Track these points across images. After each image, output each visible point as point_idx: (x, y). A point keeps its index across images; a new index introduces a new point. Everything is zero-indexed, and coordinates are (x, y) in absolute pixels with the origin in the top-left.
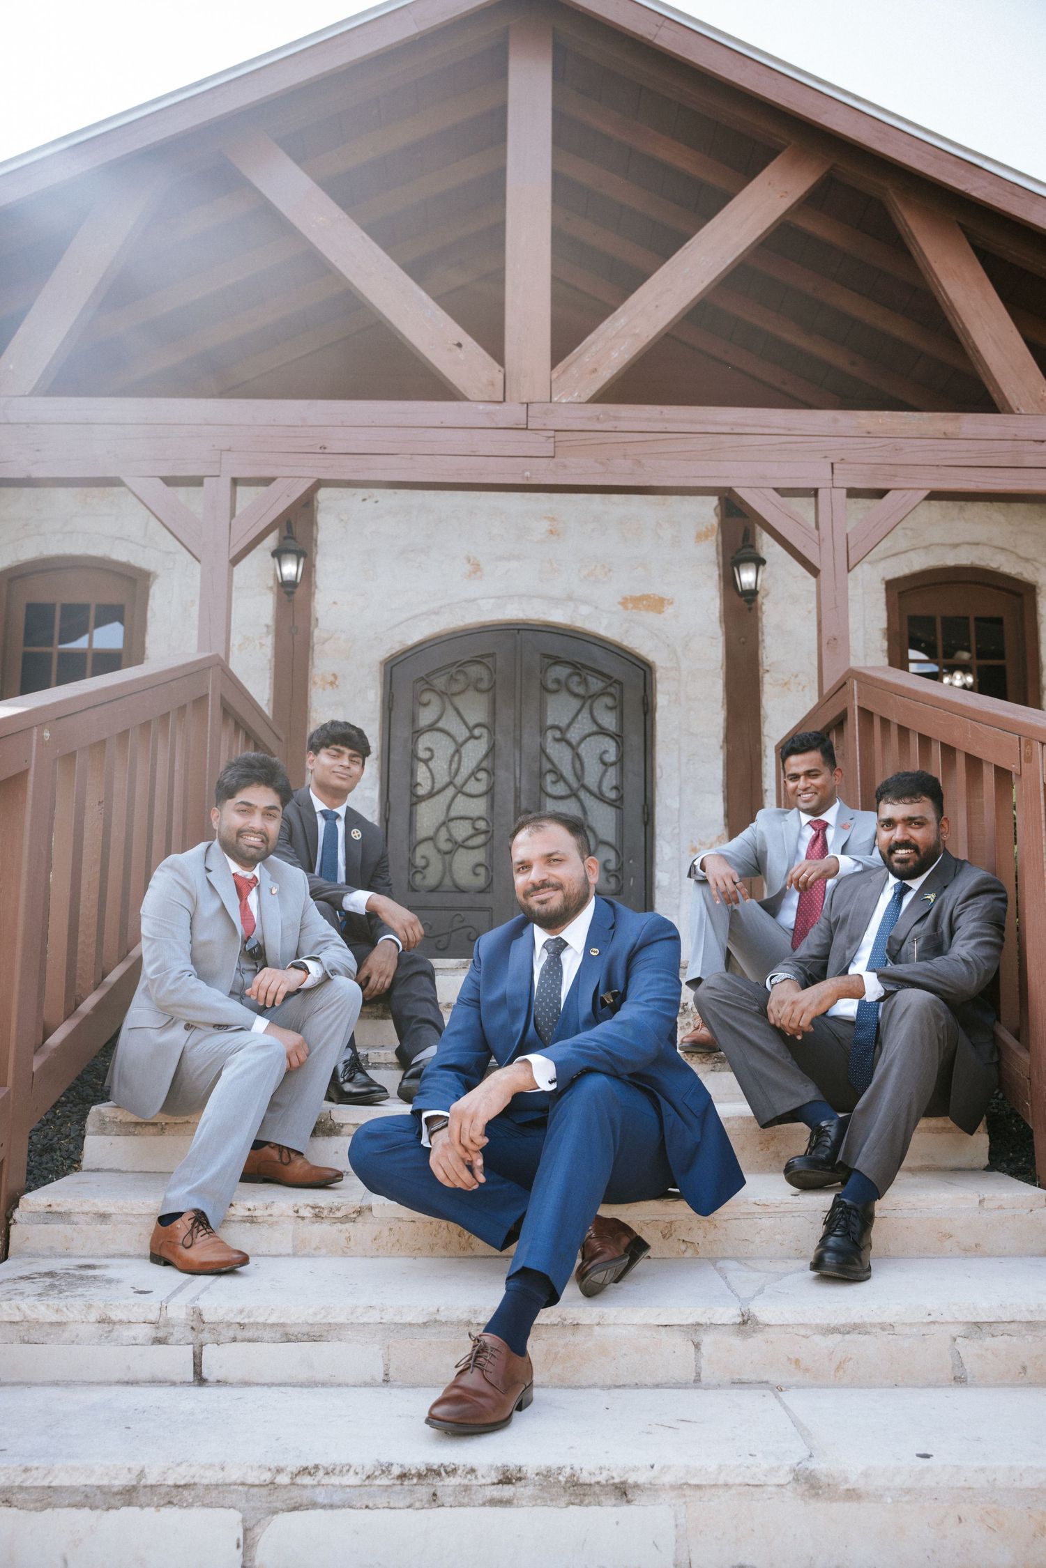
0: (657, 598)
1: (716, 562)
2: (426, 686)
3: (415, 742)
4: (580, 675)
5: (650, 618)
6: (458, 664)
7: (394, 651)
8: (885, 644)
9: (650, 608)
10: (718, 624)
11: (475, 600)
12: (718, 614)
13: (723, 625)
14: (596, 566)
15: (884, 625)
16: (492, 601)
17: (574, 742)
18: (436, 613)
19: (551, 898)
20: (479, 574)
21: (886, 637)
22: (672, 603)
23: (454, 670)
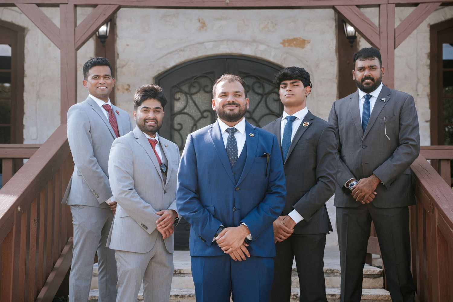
0: (301, 40)
1: (334, 18)
2: (178, 90)
3: (172, 120)
4: (259, 82)
5: (298, 51)
6: (194, 78)
7: (160, 72)
8: (428, 62)
9: (297, 45)
10: (335, 54)
11: (202, 43)
12: (334, 48)
13: (337, 54)
14: (268, 23)
15: (428, 51)
16: (212, 43)
17: (257, 118)
18: (182, 50)
19: (235, 109)
20: (205, 28)
21: (429, 58)
22: (309, 42)
23: (192, 81)
